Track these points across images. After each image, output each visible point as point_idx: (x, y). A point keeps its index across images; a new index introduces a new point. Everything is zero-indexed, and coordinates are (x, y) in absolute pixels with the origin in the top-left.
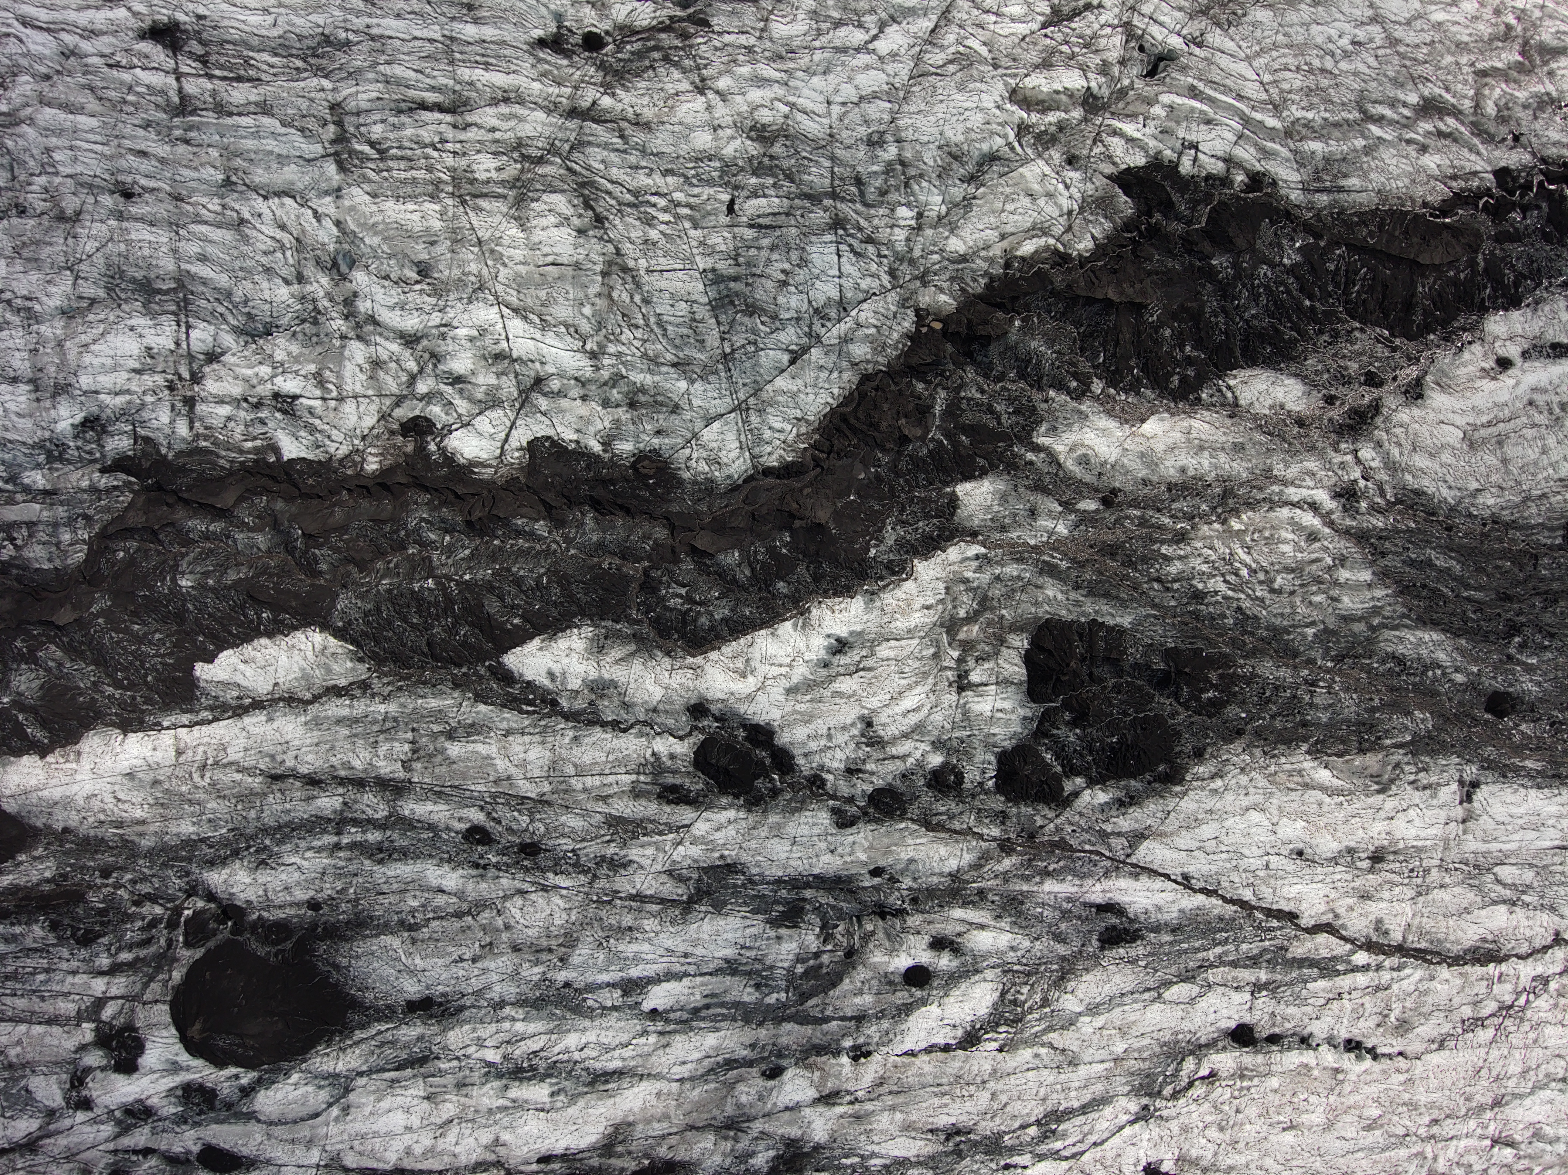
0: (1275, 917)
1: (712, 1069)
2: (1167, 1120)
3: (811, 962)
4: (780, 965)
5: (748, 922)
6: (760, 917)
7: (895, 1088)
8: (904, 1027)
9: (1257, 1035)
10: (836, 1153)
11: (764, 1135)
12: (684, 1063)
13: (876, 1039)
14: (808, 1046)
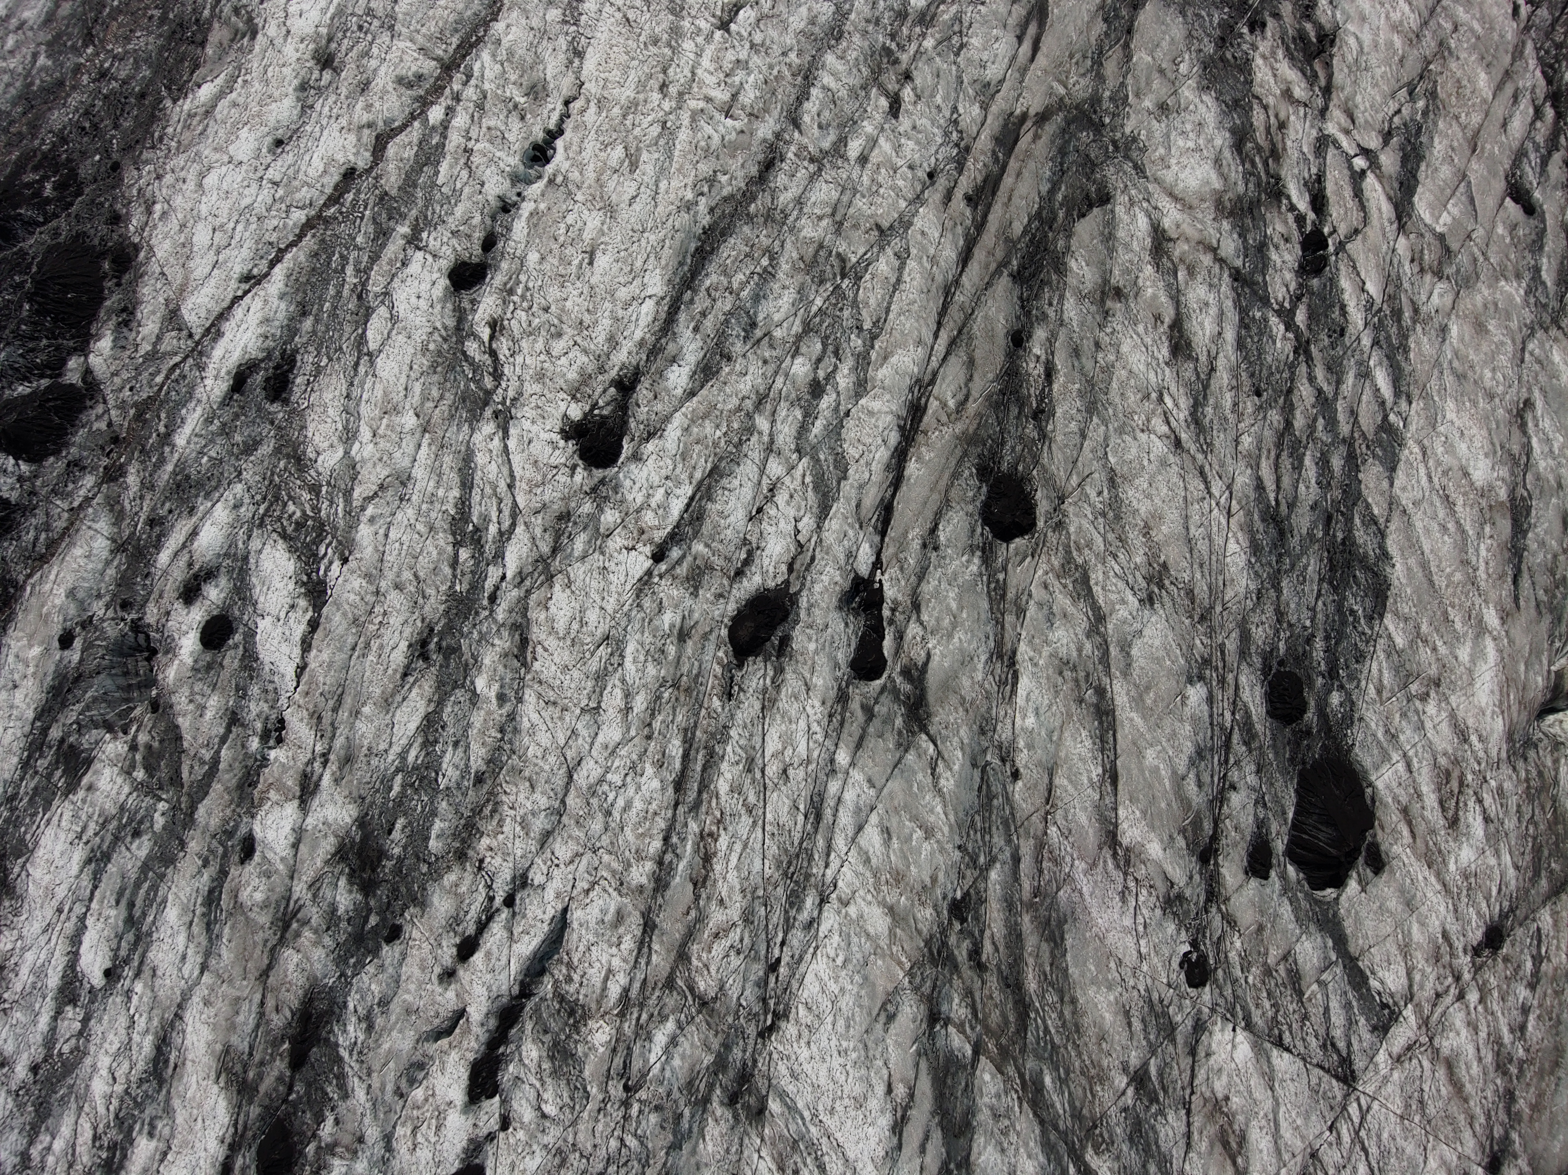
0: (341, 195)
1: (208, 924)
2: (521, 394)
3: (138, 757)
4: (123, 797)
5: (55, 819)
6: (56, 803)
7: (331, 703)
8: (267, 669)
9: (475, 260)
10: (379, 800)
11: (314, 886)
12: (184, 957)
13: (265, 707)
14: (236, 795)
